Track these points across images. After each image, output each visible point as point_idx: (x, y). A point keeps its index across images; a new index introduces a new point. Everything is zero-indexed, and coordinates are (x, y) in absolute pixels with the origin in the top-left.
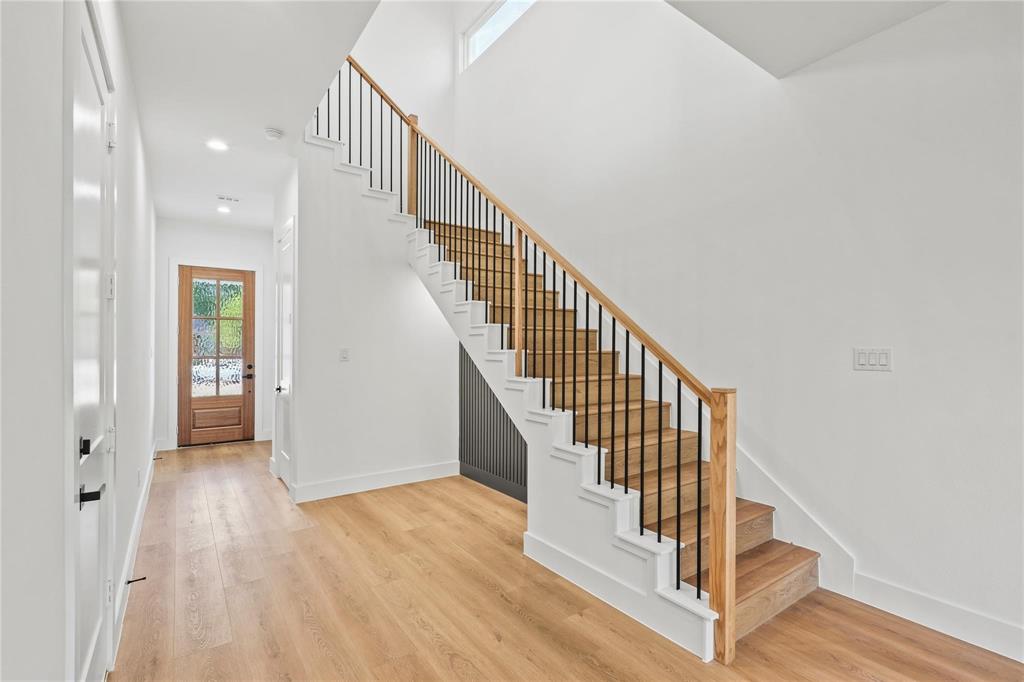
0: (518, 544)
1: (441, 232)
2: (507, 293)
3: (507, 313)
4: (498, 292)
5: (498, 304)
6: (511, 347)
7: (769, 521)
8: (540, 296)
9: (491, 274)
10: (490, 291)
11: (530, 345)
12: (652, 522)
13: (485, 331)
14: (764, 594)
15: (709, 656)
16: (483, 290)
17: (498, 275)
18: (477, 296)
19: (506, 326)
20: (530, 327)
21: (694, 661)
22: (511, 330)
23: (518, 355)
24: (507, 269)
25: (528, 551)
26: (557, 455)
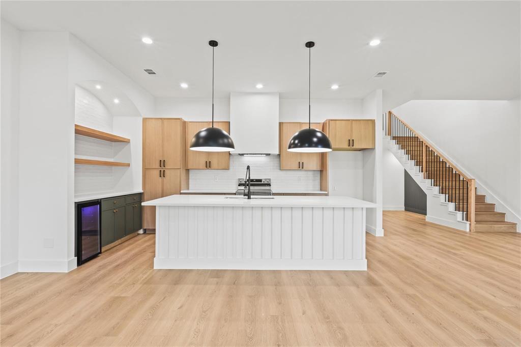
0: (425, 220)
1: (399, 140)
2: (421, 157)
3: (421, 163)
4: (418, 157)
5: (418, 161)
6: (422, 172)
7: (504, 217)
8: (433, 157)
9: (416, 152)
10: (416, 157)
11: (428, 171)
12: (457, 209)
13: (415, 168)
14: (490, 225)
15: (468, 230)
16: (414, 157)
17: (418, 152)
18: (412, 159)
19: (421, 167)
20: (428, 167)
21: (465, 232)
22: (422, 168)
23: (424, 173)
24: (421, 150)
25: (426, 220)
26: (435, 196)
